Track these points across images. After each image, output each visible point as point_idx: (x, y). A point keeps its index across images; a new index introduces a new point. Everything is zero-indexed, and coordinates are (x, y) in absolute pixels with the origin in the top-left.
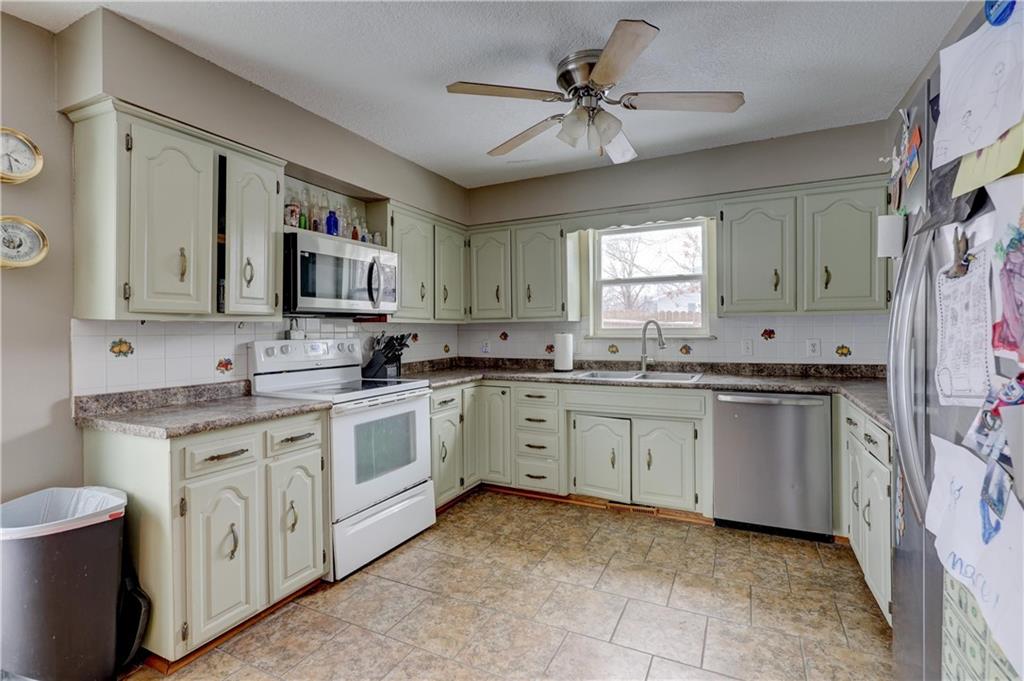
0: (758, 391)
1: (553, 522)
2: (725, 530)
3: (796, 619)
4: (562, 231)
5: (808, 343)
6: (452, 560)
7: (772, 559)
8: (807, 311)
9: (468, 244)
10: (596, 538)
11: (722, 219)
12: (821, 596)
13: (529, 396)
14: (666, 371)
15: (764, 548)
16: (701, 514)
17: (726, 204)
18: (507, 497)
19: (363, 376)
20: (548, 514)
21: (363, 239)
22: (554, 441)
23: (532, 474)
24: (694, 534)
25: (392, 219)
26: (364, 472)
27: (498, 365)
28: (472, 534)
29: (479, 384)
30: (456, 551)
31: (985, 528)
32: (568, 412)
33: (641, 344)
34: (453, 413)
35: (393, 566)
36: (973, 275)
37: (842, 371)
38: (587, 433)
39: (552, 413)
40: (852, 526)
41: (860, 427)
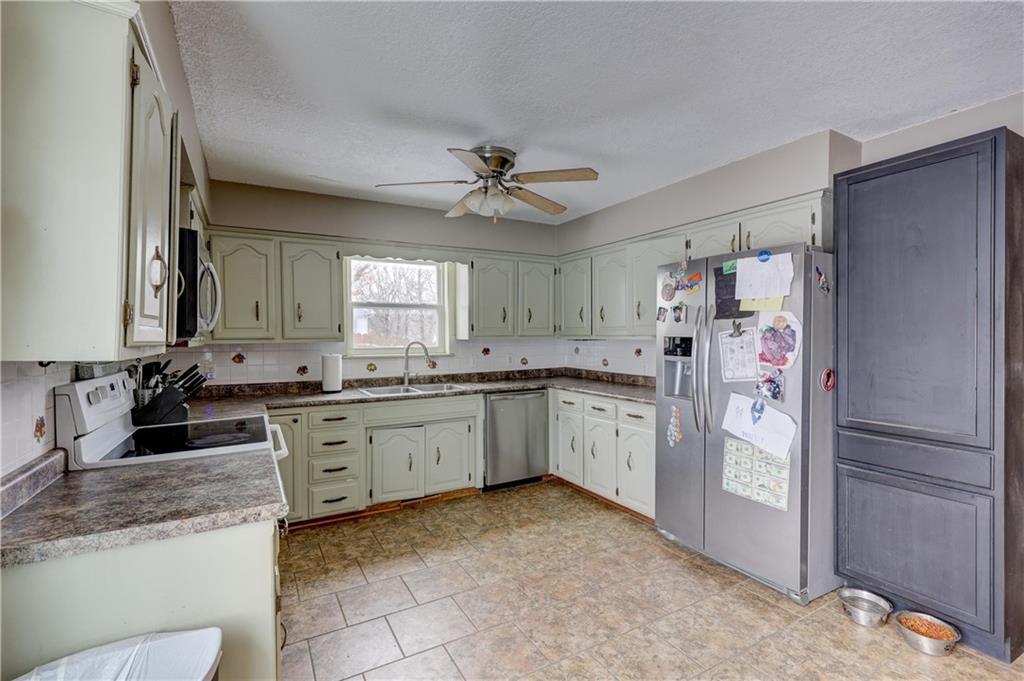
1: (379, 532)
2: (490, 494)
3: (579, 518)
4: (338, 253)
5: (506, 357)
7: (531, 498)
8: (521, 336)
9: (208, 247)
10: (430, 528)
11: (472, 267)
12: (572, 505)
13: (326, 420)
14: (420, 384)
15: (521, 494)
16: (475, 487)
17: (475, 256)
18: (297, 533)
19: (134, 424)
20: (363, 529)
22: (354, 461)
23: (328, 499)
25: (191, 212)
27: (230, 393)
28: (327, 570)
31: (753, 419)
32: (366, 429)
33: (404, 361)
36: (746, 337)
37: (525, 374)
38: (383, 446)
39: (354, 435)
40: (562, 464)
41: (578, 405)
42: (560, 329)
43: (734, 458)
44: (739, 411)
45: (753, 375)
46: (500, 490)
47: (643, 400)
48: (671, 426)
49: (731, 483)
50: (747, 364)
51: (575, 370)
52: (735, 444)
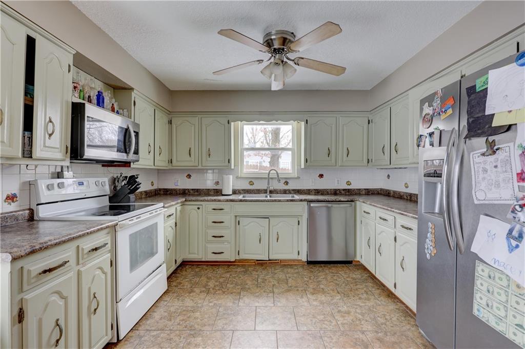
0: (327, 201)
1: (233, 276)
2: (311, 266)
3: (360, 298)
4: (228, 121)
5: (336, 180)
6: (190, 308)
7: (336, 275)
8: (340, 166)
9: (170, 122)
10: (260, 280)
11: (307, 123)
12: (362, 287)
13: (214, 209)
14: (278, 193)
15: (331, 271)
16: (301, 260)
17: (309, 117)
18: (200, 266)
19: (110, 203)
20: (228, 272)
21: (118, 112)
22: (227, 233)
23: (215, 252)
24: (301, 270)
25: (134, 102)
26: (134, 264)
27: (184, 193)
28: (192, 291)
29: (183, 204)
30: (189, 302)
31: (509, 247)
32: (236, 216)
33: (267, 181)
34: (172, 221)
36: (500, 155)
37: (348, 192)
38: (246, 227)
39: (227, 218)
40: (363, 255)
41: (372, 214)
42: (372, 161)
43: (486, 285)
44: (491, 236)
45: (509, 197)
46: (319, 265)
47: (411, 215)
48: (427, 240)
49: (482, 310)
50: (502, 185)
51: (387, 190)
52: (487, 270)
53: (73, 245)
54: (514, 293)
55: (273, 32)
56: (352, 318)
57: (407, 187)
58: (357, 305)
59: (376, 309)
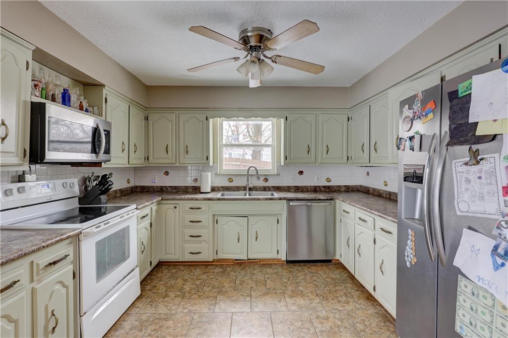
0: (306, 200)
1: (211, 277)
2: (291, 265)
3: (339, 302)
4: (207, 117)
5: (316, 177)
6: (163, 316)
7: (316, 275)
8: (320, 163)
9: (147, 118)
10: (237, 282)
11: (286, 120)
12: (341, 288)
13: (191, 208)
14: (257, 191)
15: (310, 270)
16: (280, 259)
17: (289, 113)
18: (177, 267)
19: (80, 204)
20: (205, 273)
21: (87, 111)
22: (206, 233)
23: (192, 252)
24: (280, 269)
25: (106, 99)
26: (101, 273)
27: (161, 191)
28: (167, 296)
29: (159, 203)
30: (162, 310)
31: (494, 264)
32: (214, 215)
33: (246, 177)
34: (147, 222)
35: (123, 331)
36: (484, 165)
37: (328, 189)
38: (224, 226)
39: (205, 217)
40: (343, 254)
41: (351, 215)
42: (351, 159)
43: (469, 302)
44: (475, 251)
45: (493, 211)
46: (298, 264)
47: (391, 218)
48: (407, 247)
49: (465, 327)
50: (486, 198)
51: (366, 188)
52: (470, 287)
53: (26, 261)
54: (499, 314)
55: (250, 29)
56: (331, 324)
57: (386, 185)
58: (336, 309)
59: (355, 314)
